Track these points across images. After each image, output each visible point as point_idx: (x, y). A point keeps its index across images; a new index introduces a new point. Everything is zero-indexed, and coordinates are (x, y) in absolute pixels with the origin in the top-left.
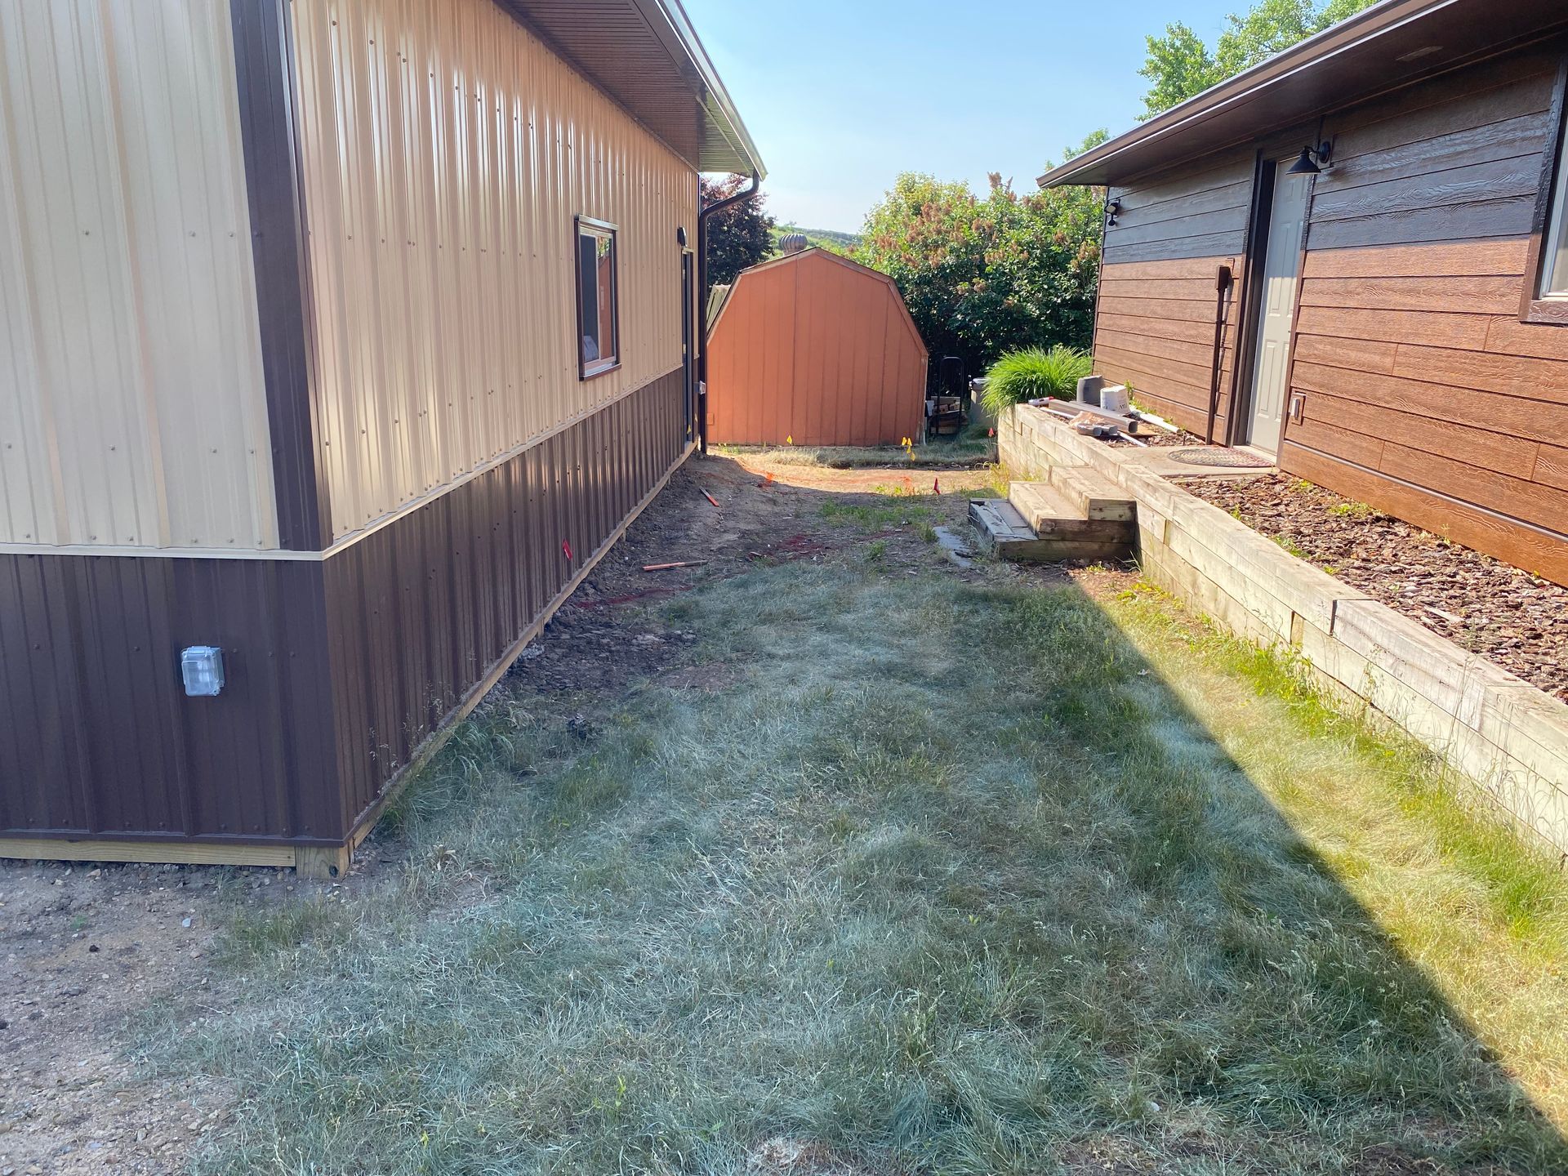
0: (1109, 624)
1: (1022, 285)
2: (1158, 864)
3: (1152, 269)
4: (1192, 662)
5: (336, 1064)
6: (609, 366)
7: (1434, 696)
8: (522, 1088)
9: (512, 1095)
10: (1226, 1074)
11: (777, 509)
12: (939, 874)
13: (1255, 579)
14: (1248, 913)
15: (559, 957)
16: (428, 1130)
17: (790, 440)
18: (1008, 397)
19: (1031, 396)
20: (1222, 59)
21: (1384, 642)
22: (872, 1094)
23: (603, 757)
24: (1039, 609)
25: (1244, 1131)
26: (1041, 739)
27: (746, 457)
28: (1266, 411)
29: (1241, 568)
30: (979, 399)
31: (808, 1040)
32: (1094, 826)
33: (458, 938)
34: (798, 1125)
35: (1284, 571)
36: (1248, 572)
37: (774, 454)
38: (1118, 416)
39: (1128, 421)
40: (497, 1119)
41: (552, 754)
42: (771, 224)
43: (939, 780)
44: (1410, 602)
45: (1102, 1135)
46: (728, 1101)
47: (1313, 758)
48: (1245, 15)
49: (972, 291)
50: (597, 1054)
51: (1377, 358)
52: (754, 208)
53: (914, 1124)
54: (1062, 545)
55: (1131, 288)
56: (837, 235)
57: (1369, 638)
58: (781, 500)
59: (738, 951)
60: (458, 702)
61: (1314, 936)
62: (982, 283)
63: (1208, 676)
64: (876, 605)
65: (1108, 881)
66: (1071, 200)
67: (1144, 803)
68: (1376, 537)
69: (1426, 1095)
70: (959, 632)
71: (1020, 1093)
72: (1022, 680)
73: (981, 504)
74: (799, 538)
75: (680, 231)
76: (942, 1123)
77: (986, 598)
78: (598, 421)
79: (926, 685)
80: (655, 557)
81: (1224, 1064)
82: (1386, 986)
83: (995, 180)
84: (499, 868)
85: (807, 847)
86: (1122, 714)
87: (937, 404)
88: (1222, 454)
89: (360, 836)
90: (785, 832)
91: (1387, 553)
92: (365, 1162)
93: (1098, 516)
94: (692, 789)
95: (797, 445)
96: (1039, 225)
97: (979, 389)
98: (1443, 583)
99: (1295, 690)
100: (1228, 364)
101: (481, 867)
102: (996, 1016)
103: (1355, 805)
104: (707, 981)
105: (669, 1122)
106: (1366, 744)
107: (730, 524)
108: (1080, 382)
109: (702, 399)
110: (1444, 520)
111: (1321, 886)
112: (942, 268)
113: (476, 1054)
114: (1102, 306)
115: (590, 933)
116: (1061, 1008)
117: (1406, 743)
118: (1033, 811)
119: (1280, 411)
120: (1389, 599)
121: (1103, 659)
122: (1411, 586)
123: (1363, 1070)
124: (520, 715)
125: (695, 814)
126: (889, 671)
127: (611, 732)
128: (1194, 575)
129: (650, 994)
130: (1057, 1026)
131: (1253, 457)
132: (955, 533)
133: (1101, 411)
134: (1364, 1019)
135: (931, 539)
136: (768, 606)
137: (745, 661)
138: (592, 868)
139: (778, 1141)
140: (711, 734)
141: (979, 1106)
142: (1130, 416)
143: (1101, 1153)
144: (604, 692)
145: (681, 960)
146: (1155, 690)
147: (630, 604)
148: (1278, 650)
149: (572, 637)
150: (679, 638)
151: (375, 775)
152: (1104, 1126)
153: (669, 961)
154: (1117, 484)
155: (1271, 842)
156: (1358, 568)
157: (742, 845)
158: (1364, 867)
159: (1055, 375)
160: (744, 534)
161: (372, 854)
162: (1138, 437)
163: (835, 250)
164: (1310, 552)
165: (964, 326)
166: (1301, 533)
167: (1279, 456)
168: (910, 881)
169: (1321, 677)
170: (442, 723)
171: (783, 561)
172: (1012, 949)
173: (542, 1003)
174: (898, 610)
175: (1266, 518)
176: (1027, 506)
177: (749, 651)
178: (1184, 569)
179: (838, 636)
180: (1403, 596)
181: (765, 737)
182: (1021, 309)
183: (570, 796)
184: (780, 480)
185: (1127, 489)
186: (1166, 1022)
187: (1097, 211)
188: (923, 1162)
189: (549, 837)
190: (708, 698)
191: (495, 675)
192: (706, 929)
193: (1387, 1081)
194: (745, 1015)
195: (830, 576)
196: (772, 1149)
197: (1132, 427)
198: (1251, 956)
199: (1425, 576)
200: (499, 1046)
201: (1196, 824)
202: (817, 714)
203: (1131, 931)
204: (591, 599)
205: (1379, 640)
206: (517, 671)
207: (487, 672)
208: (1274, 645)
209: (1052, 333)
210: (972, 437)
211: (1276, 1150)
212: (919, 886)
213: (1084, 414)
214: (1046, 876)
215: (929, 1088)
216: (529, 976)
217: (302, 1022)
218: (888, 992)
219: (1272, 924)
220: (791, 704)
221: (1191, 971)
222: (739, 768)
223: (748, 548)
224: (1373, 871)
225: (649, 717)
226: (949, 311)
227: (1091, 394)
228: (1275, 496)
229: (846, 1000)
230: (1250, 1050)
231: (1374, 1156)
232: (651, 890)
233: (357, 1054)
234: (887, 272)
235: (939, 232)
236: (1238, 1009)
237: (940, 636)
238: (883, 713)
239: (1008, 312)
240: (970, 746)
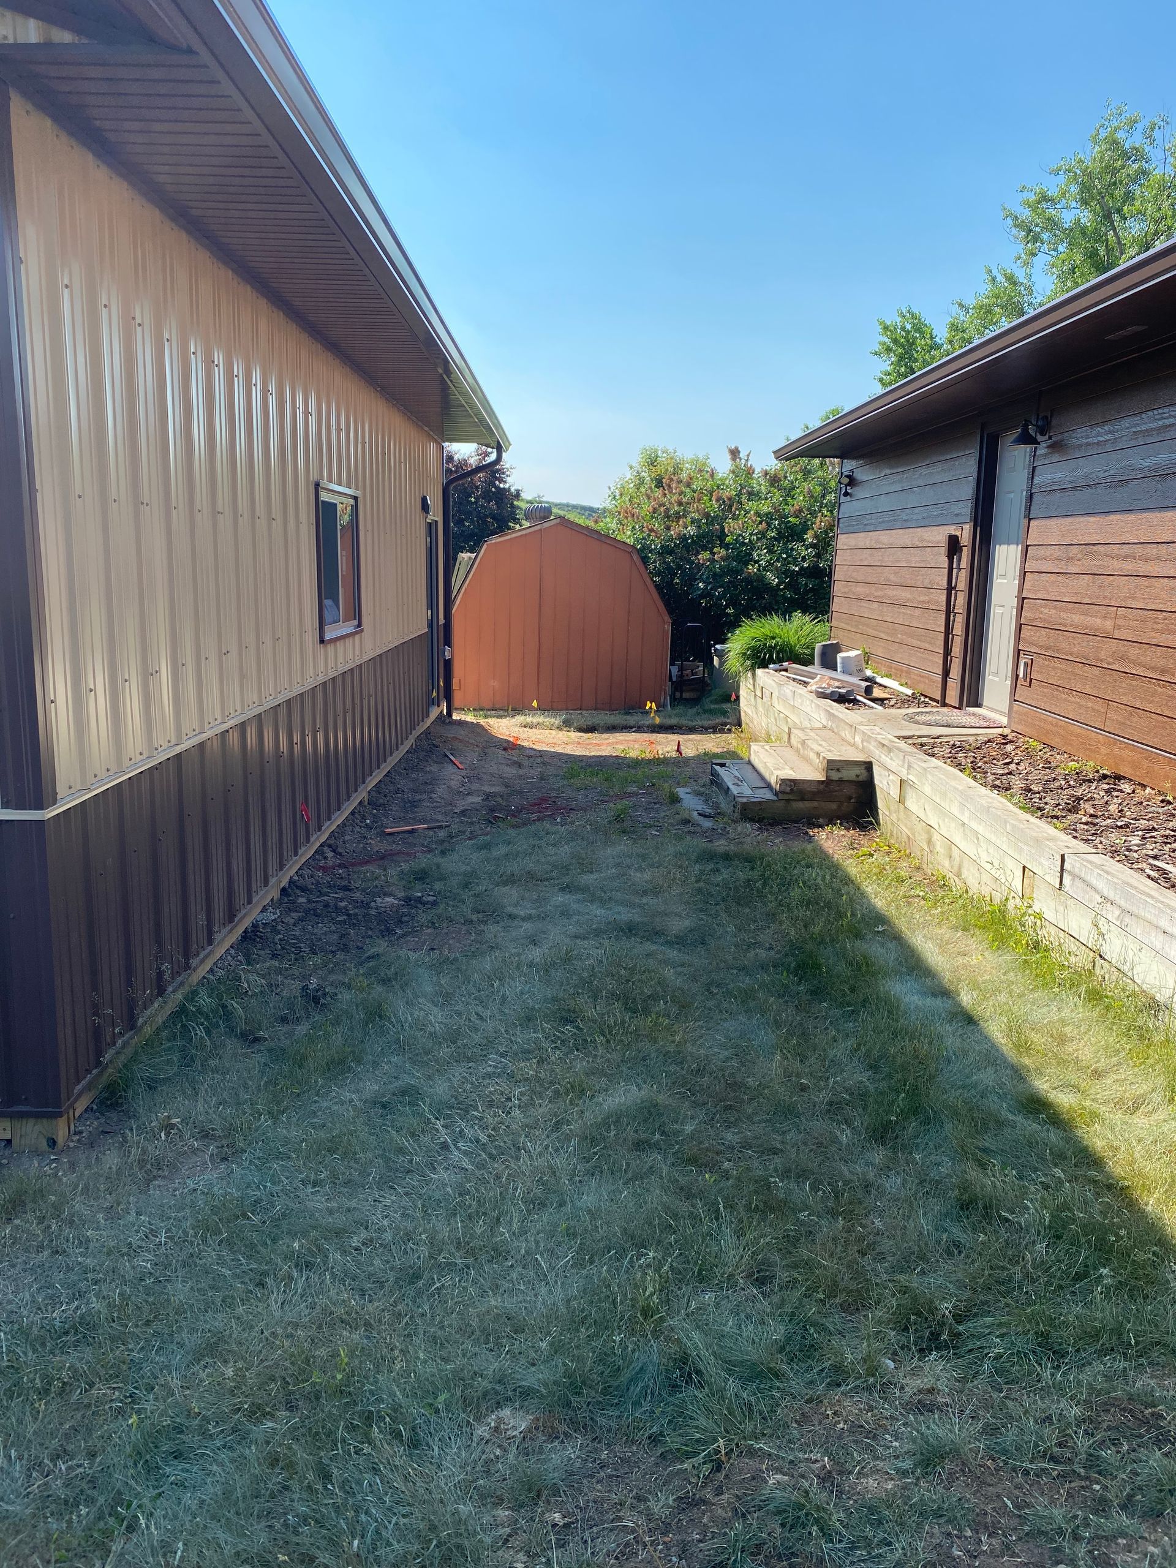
0: (847, 880)
1: (761, 555)
2: (893, 1118)
3: (886, 538)
4: (928, 918)
5: (43, 1344)
6: (351, 630)
7: (1158, 946)
8: (240, 1364)
9: (230, 1372)
10: (961, 1328)
11: (521, 772)
12: (677, 1133)
13: (987, 835)
14: (982, 1166)
15: (285, 1227)
16: (139, 1412)
17: (535, 704)
18: (748, 663)
19: (771, 661)
20: (951, 342)
21: (1111, 895)
22: (602, 1358)
23: (337, 1022)
24: (778, 867)
25: (980, 1385)
26: (780, 996)
27: (491, 721)
28: (996, 674)
29: (974, 825)
30: (721, 664)
31: (539, 1305)
32: (831, 1081)
33: (182, 1209)
34: (526, 1394)
35: (1014, 826)
36: (980, 829)
37: (520, 719)
38: (855, 680)
39: (864, 684)
40: (211, 1399)
41: (284, 1020)
42: (517, 495)
43: (677, 1039)
44: (1135, 855)
45: (836, 1394)
46: (454, 1372)
47: (1045, 1010)
48: (970, 301)
49: (712, 561)
50: (320, 1327)
51: (1098, 621)
52: (501, 480)
53: (645, 1389)
54: (800, 805)
55: (865, 557)
56: (584, 508)
57: (1096, 891)
58: (526, 762)
59: (470, 1216)
60: (187, 967)
61: (1046, 1187)
62: (723, 552)
63: (942, 931)
64: (618, 865)
65: (845, 1136)
66: (807, 473)
67: (880, 1058)
68: (1102, 793)
69: (1157, 1343)
70: (700, 891)
71: (753, 1354)
72: (761, 937)
73: (722, 765)
74: (544, 800)
75: (424, 499)
76: (675, 1388)
77: (727, 857)
78: (339, 683)
79: (669, 943)
80: (397, 821)
81: (959, 1319)
82: (1117, 1235)
83: (734, 453)
84: (225, 1137)
85: (543, 1108)
86: (860, 969)
87: (681, 669)
88: (957, 716)
89: (80, 1107)
90: (522, 1094)
91: (1113, 808)
92: (70, 1447)
93: (835, 776)
94: (427, 1053)
95: (543, 709)
96: (777, 497)
97: (721, 655)
98: (1167, 837)
99: (1028, 945)
100: (958, 629)
101: (206, 1136)
102: (731, 1276)
103: (1086, 1054)
104: (436, 1247)
105: (392, 1395)
106: (1095, 996)
107: (475, 786)
108: (818, 647)
109: (448, 664)
110: (1166, 777)
111: (1053, 1136)
112: (683, 538)
113: (193, 1330)
114: (838, 574)
115: (317, 1202)
116: (796, 1266)
117: (1134, 994)
118: (772, 1067)
119: (1010, 674)
120: (1114, 853)
121: (840, 915)
122: (1136, 840)
123: (1095, 1319)
124: (252, 980)
125: (430, 1078)
126: (630, 930)
127: (345, 996)
128: (928, 833)
129: (377, 1262)
130: (792, 1284)
131: (985, 719)
132: (699, 794)
133: (838, 675)
134: (1095, 1268)
135: (675, 800)
136: (512, 867)
137: (485, 922)
138: (322, 1134)
139: (506, 1412)
140: (448, 997)
141: (712, 1369)
142: (867, 679)
143: (835, 1413)
144: (340, 956)
145: (410, 1227)
146: (892, 945)
147: (370, 868)
148: (1011, 905)
149: (309, 901)
150: (419, 900)
151: (98, 1042)
152: (839, 1385)
153: (398, 1229)
154: (853, 745)
155: (1005, 1094)
156: (1086, 824)
157: (477, 1110)
158: (1094, 1116)
159: (793, 640)
160: (488, 796)
161: (93, 1125)
162: (874, 700)
163: (581, 521)
164: (1039, 808)
165: (706, 594)
166: (1031, 790)
167: (1009, 717)
168: (647, 1142)
169: (1053, 930)
170: (170, 989)
171: (526, 823)
172: (748, 1208)
173: (265, 1274)
174: (640, 869)
175: (998, 776)
176: (766, 767)
177: (490, 913)
178: (919, 827)
179: (579, 896)
180: (1129, 850)
181: (504, 998)
182: (760, 578)
183: (301, 1061)
184: (526, 744)
185: (863, 750)
186: (901, 1278)
187: (833, 484)
188: (655, 1429)
189: (278, 1103)
190: (446, 960)
191: (227, 939)
192: (437, 1195)
193: (1118, 1331)
194: (475, 1282)
195: (574, 836)
196: (500, 1420)
197: (868, 691)
198: (985, 1208)
199: (1149, 830)
200: (217, 1321)
201: (932, 1077)
202: (557, 975)
203: (867, 1186)
204: (330, 863)
205: (1106, 893)
206: (250, 936)
207: (217, 937)
208: (1007, 899)
209: (791, 601)
210: (716, 702)
211: (1010, 1403)
212: (657, 1147)
213: (822, 678)
214: (784, 1133)
215: (661, 1352)
216: (252, 1246)
217: (10, 1302)
218: (622, 1253)
219: (1006, 1175)
220: (531, 965)
221: (926, 1225)
222: (476, 1030)
223: (492, 810)
224: (1104, 1120)
225: (385, 981)
226: (690, 580)
227: (829, 660)
228: (1006, 755)
229: (579, 1264)
230: (984, 1303)
231: (1106, 1407)
232: (383, 1156)
233: (66, 1333)
234: (629, 541)
235: (680, 504)
236: (973, 1262)
237: (681, 894)
238: (623, 972)
239: (749, 580)
240: (710, 1004)
